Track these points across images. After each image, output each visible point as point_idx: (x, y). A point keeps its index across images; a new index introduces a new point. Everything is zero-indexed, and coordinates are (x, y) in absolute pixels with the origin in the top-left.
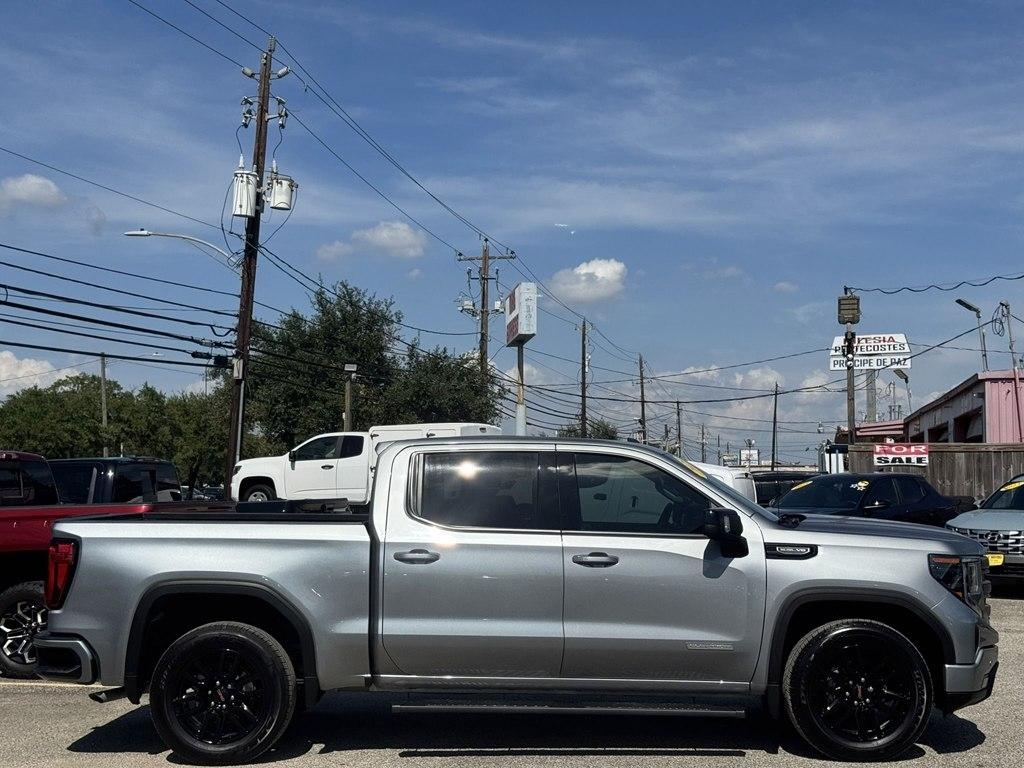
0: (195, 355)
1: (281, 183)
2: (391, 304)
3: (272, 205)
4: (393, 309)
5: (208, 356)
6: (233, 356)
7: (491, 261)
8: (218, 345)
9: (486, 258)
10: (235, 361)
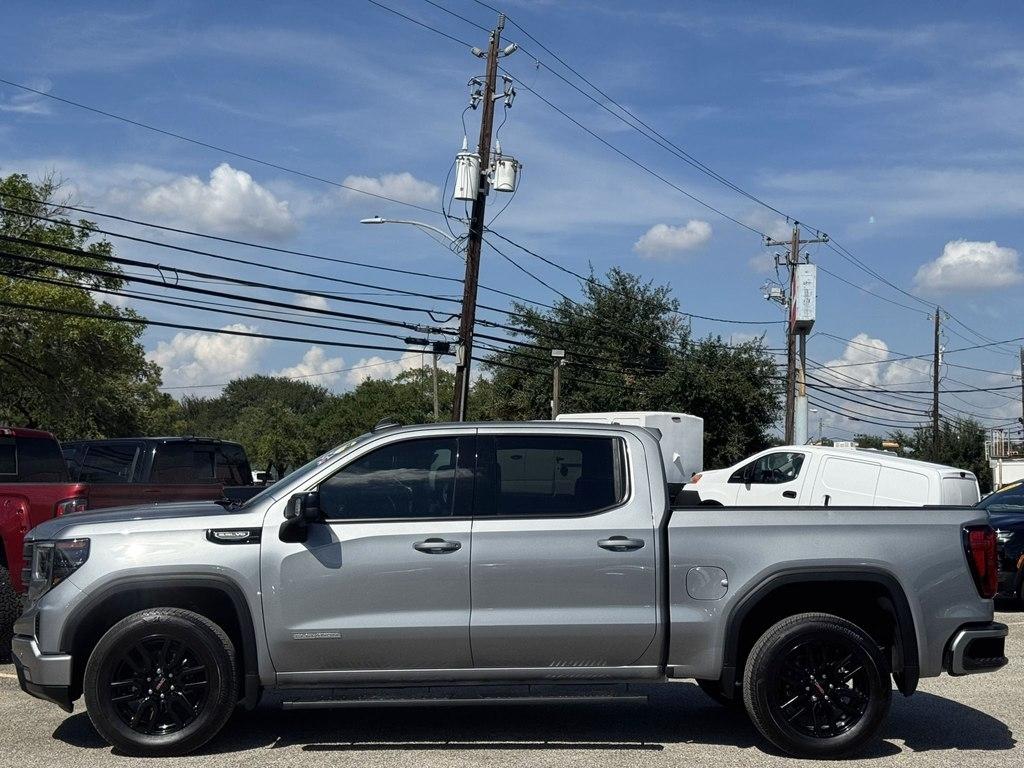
0: (409, 341)
1: (504, 164)
2: (667, 291)
3: (495, 187)
4: (671, 296)
5: (425, 342)
6: (456, 343)
7: (801, 246)
8: (439, 331)
9: (796, 241)
10: (458, 347)
